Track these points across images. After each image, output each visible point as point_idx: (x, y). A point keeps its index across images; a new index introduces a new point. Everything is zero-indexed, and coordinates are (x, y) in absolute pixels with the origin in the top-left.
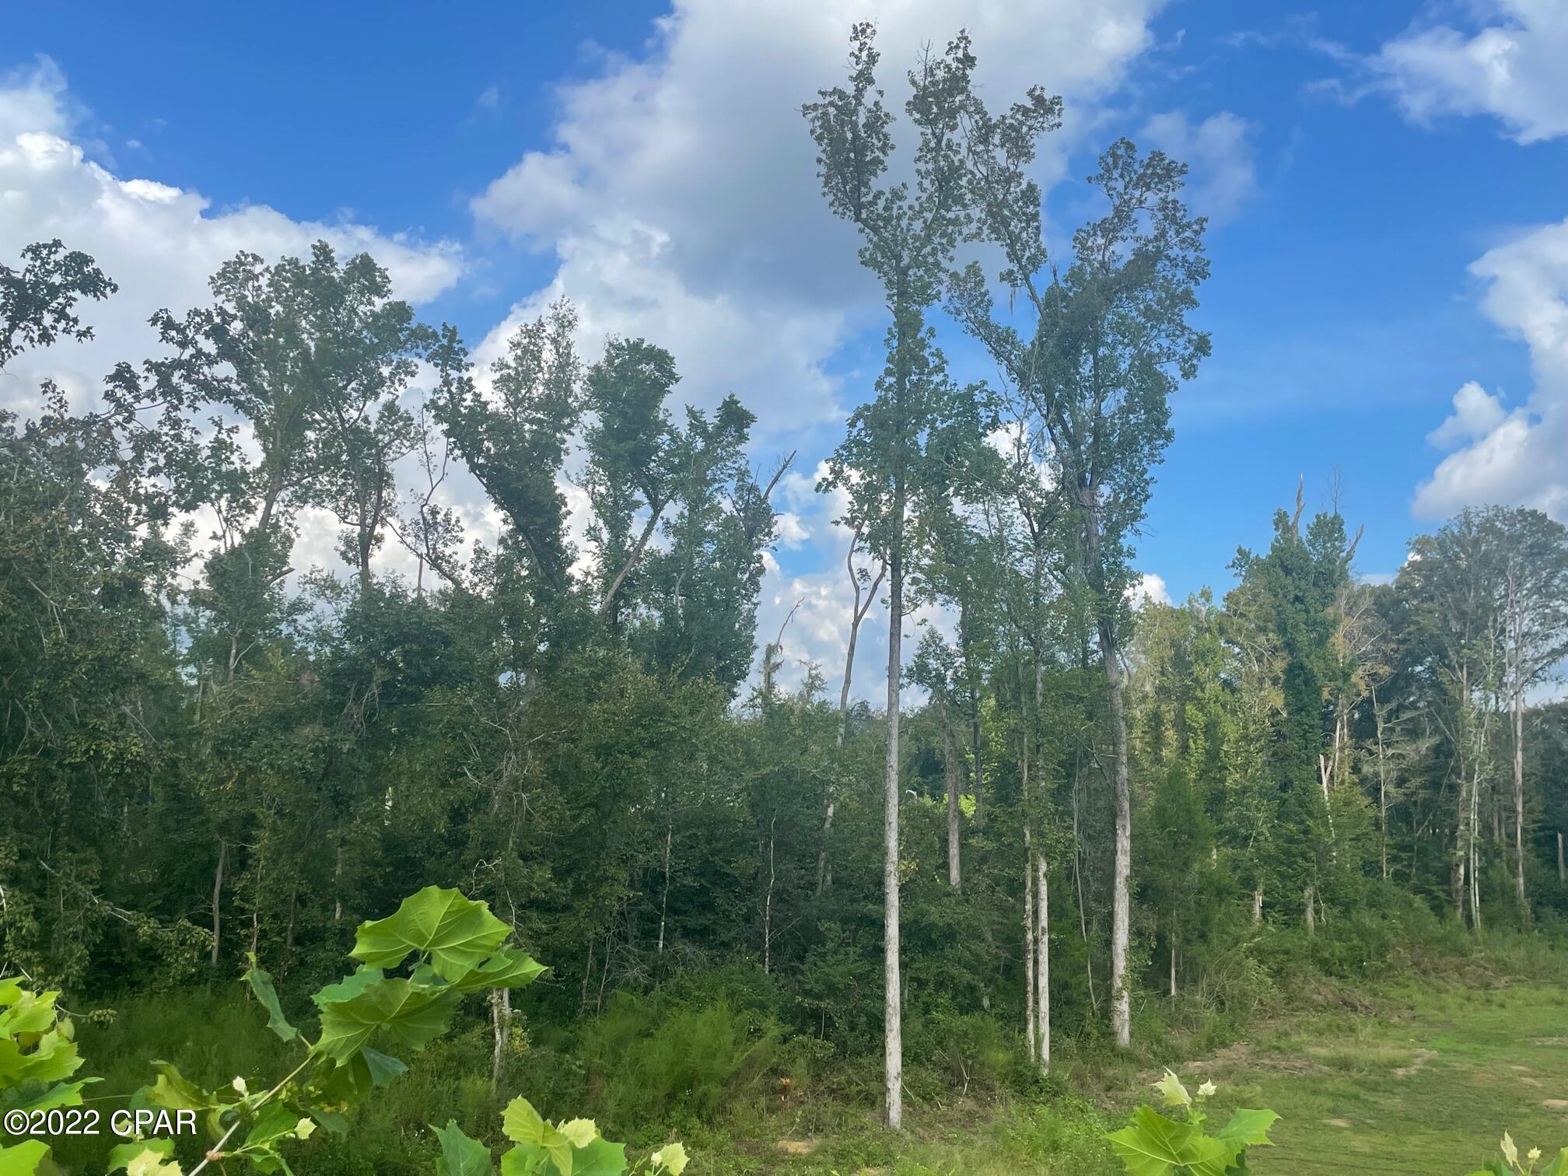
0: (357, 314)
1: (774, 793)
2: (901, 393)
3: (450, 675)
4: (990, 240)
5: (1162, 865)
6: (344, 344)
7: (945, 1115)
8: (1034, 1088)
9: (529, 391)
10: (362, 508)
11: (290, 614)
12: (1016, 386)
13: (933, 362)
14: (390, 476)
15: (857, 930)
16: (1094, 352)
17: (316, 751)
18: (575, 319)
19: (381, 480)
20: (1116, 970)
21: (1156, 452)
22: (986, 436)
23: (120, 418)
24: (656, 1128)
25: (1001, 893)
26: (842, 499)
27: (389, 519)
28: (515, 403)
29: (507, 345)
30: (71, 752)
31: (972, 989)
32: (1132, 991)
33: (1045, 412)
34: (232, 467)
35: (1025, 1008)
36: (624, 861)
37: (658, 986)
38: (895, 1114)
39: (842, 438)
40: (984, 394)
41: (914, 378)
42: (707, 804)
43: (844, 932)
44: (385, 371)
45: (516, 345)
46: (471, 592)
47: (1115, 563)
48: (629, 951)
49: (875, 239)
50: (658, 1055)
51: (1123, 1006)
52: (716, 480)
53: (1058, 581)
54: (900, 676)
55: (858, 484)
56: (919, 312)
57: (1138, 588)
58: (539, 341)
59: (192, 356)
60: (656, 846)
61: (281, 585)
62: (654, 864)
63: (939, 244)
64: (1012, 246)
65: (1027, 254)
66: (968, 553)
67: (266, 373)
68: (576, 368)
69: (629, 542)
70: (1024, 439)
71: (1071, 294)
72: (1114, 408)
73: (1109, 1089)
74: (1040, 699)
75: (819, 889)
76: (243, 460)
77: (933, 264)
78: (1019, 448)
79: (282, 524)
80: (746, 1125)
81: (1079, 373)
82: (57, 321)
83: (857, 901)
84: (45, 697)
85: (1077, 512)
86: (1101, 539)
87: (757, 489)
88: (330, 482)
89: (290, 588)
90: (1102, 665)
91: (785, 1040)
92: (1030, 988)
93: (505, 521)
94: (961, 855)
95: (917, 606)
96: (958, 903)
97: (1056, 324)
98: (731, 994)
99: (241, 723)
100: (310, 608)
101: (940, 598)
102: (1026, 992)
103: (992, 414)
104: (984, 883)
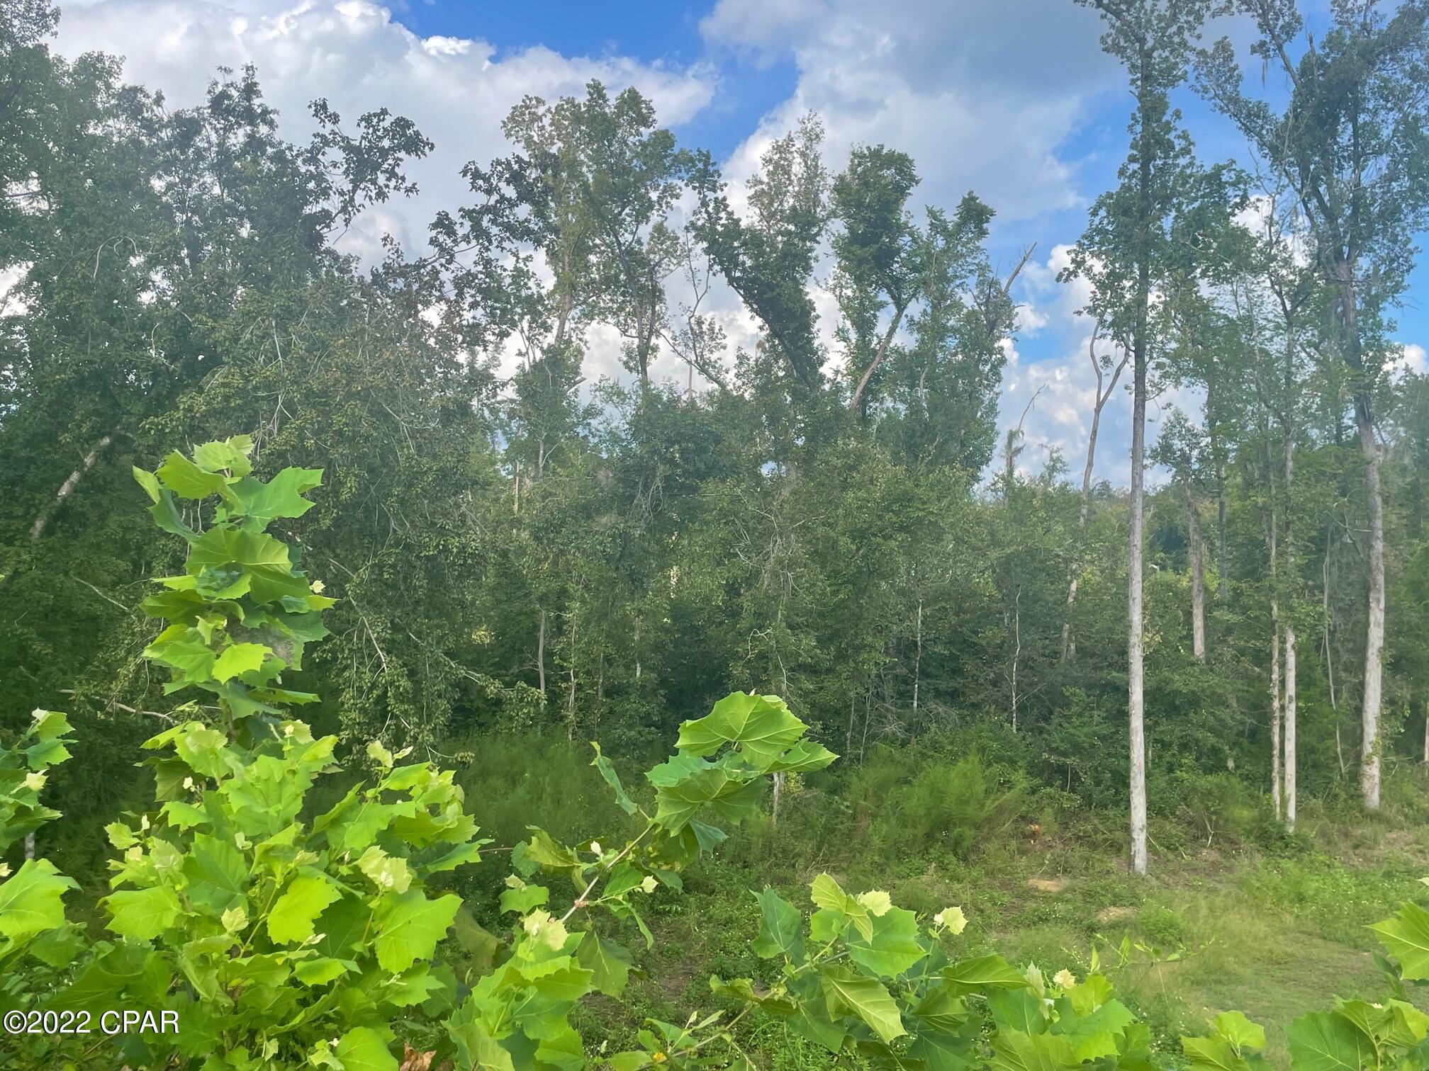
0: (627, 145)
1: (1019, 570)
2: (1145, 180)
3: (720, 470)
4: (1240, 12)
5: (1418, 637)
6: (618, 174)
7: (1188, 865)
8: (1279, 844)
9: (781, 204)
10: (641, 324)
11: (585, 419)
12: (1268, 162)
13: (1179, 144)
14: (661, 292)
15: (1101, 696)
16: (1354, 120)
17: (613, 536)
18: (822, 131)
19: (654, 296)
20: (1366, 737)
21: (1420, 220)
22: (1235, 215)
23: (443, 261)
24: (917, 862)
25: (1246, 663)
26: (1084, 288)
27: (663, 331)
28: (769, 216)
29: (760, 162)
30: (426, 546)
31: (1215, 751)
32: (1383, 756)
33: (1299, 186)
34: (529, 292)
35: (1271, 771)
36: (879, 631)
37: (914, 740)
38: (1140, 861)
39: (1084, 228)
40: (1232, 174)
41: (1159, 162)
42: (954, 580)
43: (1088, 696)
44: (654, 196)
45: (768, 161)
46: (735, 393)
47: (1373, 337)
48: (887, 710)
49: (1118, 24)
50: (916, 799)
51: (1373, 771)
52: (957, 277)
53: (1312, 358)
54: (1144, 456)
55: (1100, 274)
56: (1165, 95)
57: (1398, 361)
58: (789, 156)
59: (497, 202)
60: (908, 618)
61: (576, 393)
62: (907, 634)
63: (1186, 22)
64: (1264, 15)
65: (1281, 22)
66: (1214, 335)
67: (552, 204)
68: (823, 179)
69: (875, 340)
70: (1276, 217)
71: (1329, 61)
72: (1375, 177)
73: (1356, 847)
74: (1290, 477)
75: (1063, 658)
76: (538, 285)
77: (1180, 44)
78: (1271, 225)
79: (574, 339)
80: (999, 864)
81: (1337, 143)
82: (389, 179)
83: (1101, 669)
84: (402, 502)
85: (1332, 287)
86: (1359, 313)
87: (997, 283)
88: (611, 300)
89: (583, 394)
90: (1357, 442)
91: (1034, 791)
92: (1276, 752)
93: (761, 328)
94: (1206, 626)
95: (1161, 390)
96: (1202, 671)
97: (1312, 93)
98: (982, 750)
99: (552, 513)
100: (601, 413)
101: (1184, 380)
102: (1272, 756)
103: (1241, 193)
104: (1228, 653)
